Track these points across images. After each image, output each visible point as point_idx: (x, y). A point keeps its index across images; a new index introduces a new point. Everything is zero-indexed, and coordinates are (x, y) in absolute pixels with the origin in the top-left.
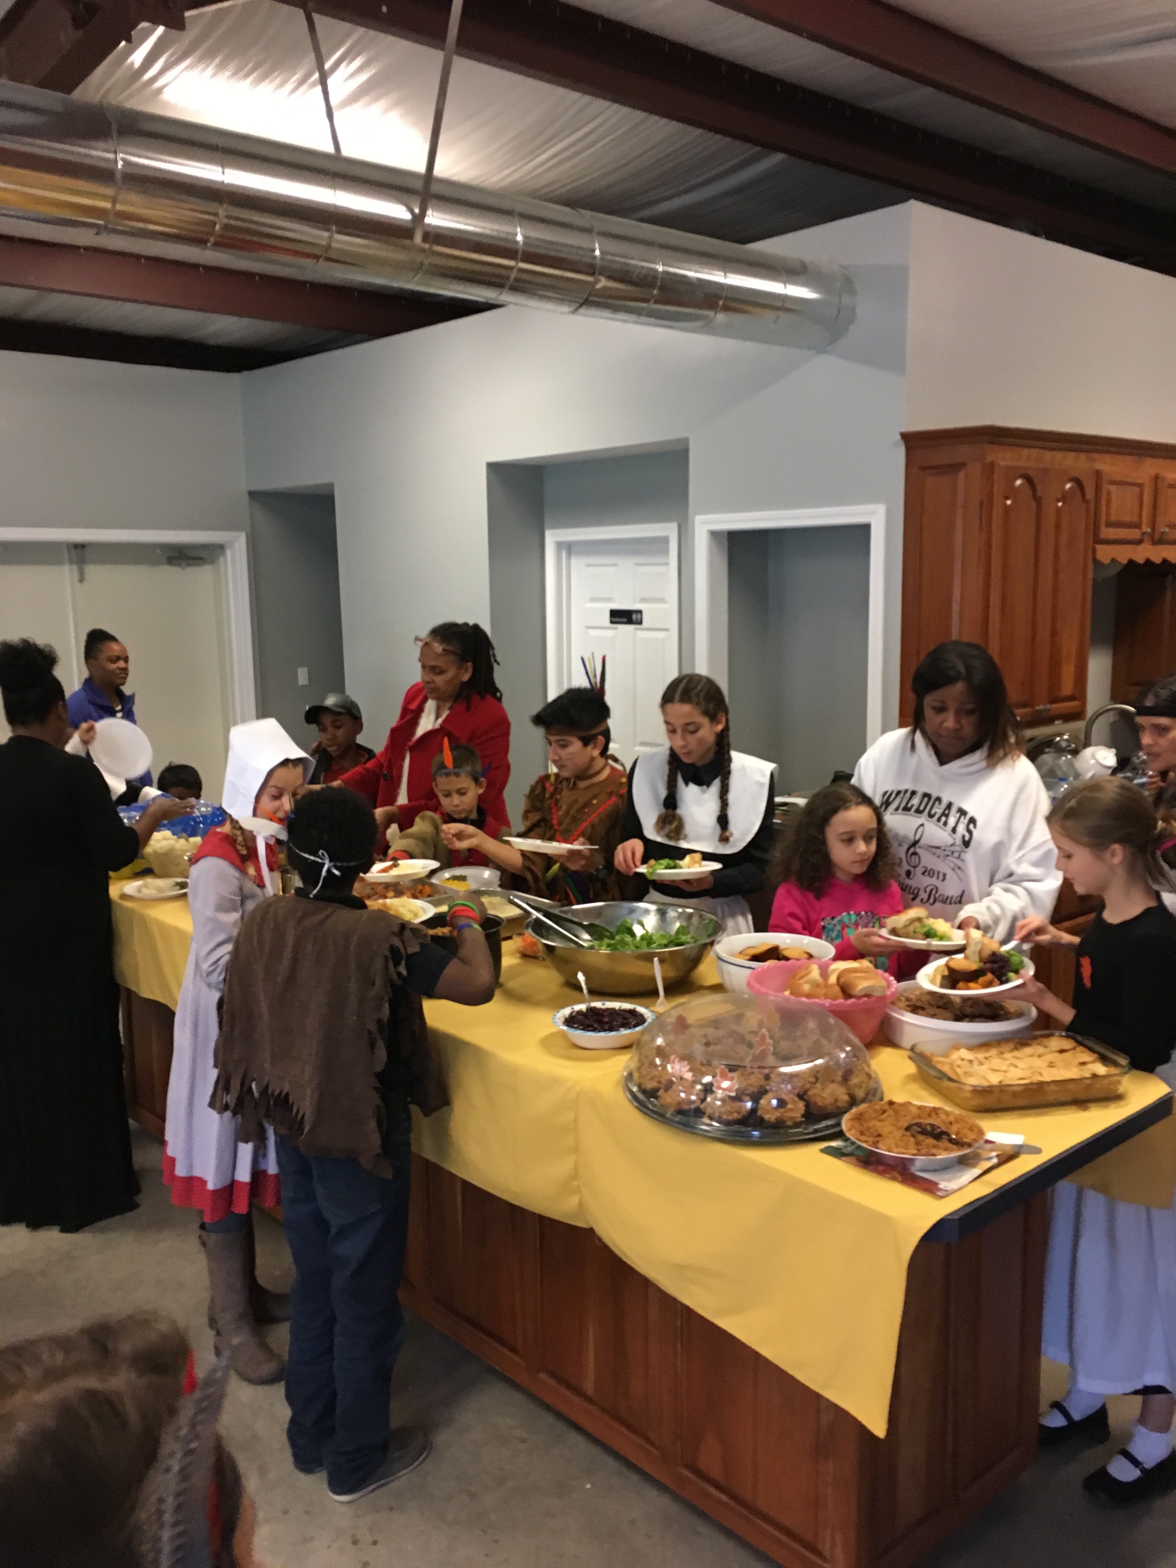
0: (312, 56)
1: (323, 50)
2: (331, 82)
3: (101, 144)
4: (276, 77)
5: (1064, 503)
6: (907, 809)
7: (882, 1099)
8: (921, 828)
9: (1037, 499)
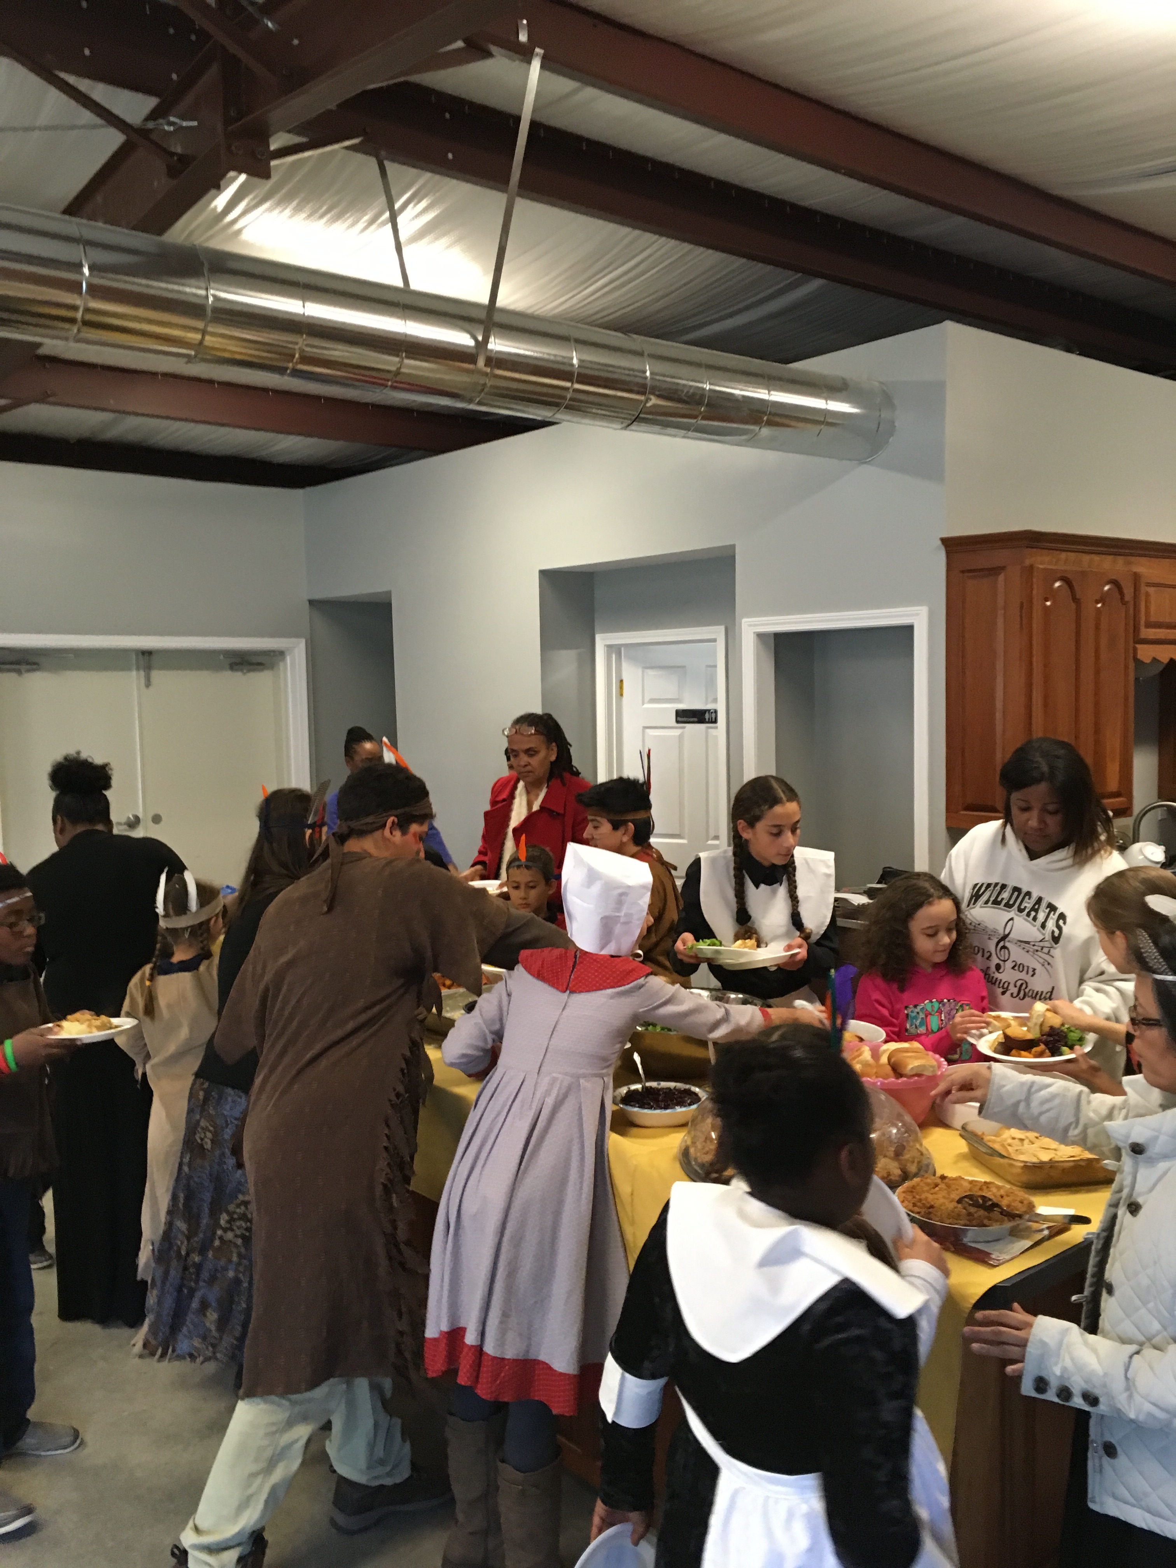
0: (383, 198)
1: (393, 192)
2: (400, 220)
3: (193, 281)
4: (349, 218)
5: (1103, 604)
6: (996, 902)
7: (934, 1175)
8: (1011, 922)
9: (1076, 600)
